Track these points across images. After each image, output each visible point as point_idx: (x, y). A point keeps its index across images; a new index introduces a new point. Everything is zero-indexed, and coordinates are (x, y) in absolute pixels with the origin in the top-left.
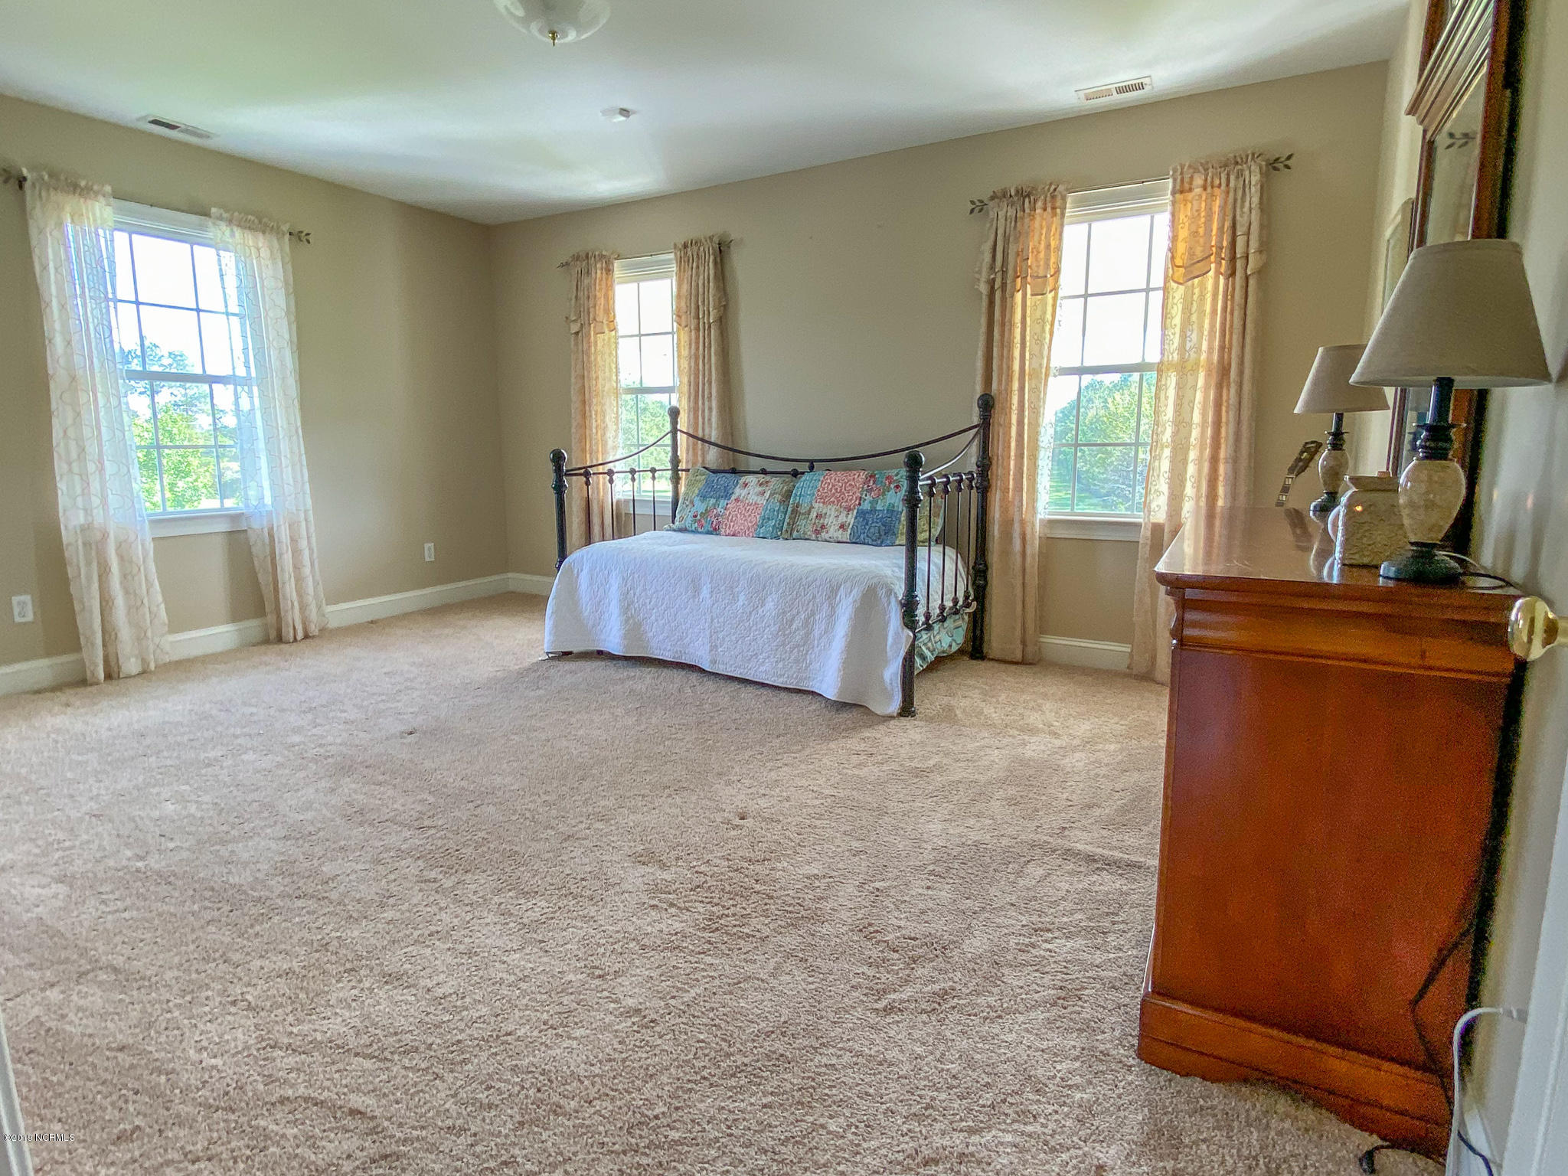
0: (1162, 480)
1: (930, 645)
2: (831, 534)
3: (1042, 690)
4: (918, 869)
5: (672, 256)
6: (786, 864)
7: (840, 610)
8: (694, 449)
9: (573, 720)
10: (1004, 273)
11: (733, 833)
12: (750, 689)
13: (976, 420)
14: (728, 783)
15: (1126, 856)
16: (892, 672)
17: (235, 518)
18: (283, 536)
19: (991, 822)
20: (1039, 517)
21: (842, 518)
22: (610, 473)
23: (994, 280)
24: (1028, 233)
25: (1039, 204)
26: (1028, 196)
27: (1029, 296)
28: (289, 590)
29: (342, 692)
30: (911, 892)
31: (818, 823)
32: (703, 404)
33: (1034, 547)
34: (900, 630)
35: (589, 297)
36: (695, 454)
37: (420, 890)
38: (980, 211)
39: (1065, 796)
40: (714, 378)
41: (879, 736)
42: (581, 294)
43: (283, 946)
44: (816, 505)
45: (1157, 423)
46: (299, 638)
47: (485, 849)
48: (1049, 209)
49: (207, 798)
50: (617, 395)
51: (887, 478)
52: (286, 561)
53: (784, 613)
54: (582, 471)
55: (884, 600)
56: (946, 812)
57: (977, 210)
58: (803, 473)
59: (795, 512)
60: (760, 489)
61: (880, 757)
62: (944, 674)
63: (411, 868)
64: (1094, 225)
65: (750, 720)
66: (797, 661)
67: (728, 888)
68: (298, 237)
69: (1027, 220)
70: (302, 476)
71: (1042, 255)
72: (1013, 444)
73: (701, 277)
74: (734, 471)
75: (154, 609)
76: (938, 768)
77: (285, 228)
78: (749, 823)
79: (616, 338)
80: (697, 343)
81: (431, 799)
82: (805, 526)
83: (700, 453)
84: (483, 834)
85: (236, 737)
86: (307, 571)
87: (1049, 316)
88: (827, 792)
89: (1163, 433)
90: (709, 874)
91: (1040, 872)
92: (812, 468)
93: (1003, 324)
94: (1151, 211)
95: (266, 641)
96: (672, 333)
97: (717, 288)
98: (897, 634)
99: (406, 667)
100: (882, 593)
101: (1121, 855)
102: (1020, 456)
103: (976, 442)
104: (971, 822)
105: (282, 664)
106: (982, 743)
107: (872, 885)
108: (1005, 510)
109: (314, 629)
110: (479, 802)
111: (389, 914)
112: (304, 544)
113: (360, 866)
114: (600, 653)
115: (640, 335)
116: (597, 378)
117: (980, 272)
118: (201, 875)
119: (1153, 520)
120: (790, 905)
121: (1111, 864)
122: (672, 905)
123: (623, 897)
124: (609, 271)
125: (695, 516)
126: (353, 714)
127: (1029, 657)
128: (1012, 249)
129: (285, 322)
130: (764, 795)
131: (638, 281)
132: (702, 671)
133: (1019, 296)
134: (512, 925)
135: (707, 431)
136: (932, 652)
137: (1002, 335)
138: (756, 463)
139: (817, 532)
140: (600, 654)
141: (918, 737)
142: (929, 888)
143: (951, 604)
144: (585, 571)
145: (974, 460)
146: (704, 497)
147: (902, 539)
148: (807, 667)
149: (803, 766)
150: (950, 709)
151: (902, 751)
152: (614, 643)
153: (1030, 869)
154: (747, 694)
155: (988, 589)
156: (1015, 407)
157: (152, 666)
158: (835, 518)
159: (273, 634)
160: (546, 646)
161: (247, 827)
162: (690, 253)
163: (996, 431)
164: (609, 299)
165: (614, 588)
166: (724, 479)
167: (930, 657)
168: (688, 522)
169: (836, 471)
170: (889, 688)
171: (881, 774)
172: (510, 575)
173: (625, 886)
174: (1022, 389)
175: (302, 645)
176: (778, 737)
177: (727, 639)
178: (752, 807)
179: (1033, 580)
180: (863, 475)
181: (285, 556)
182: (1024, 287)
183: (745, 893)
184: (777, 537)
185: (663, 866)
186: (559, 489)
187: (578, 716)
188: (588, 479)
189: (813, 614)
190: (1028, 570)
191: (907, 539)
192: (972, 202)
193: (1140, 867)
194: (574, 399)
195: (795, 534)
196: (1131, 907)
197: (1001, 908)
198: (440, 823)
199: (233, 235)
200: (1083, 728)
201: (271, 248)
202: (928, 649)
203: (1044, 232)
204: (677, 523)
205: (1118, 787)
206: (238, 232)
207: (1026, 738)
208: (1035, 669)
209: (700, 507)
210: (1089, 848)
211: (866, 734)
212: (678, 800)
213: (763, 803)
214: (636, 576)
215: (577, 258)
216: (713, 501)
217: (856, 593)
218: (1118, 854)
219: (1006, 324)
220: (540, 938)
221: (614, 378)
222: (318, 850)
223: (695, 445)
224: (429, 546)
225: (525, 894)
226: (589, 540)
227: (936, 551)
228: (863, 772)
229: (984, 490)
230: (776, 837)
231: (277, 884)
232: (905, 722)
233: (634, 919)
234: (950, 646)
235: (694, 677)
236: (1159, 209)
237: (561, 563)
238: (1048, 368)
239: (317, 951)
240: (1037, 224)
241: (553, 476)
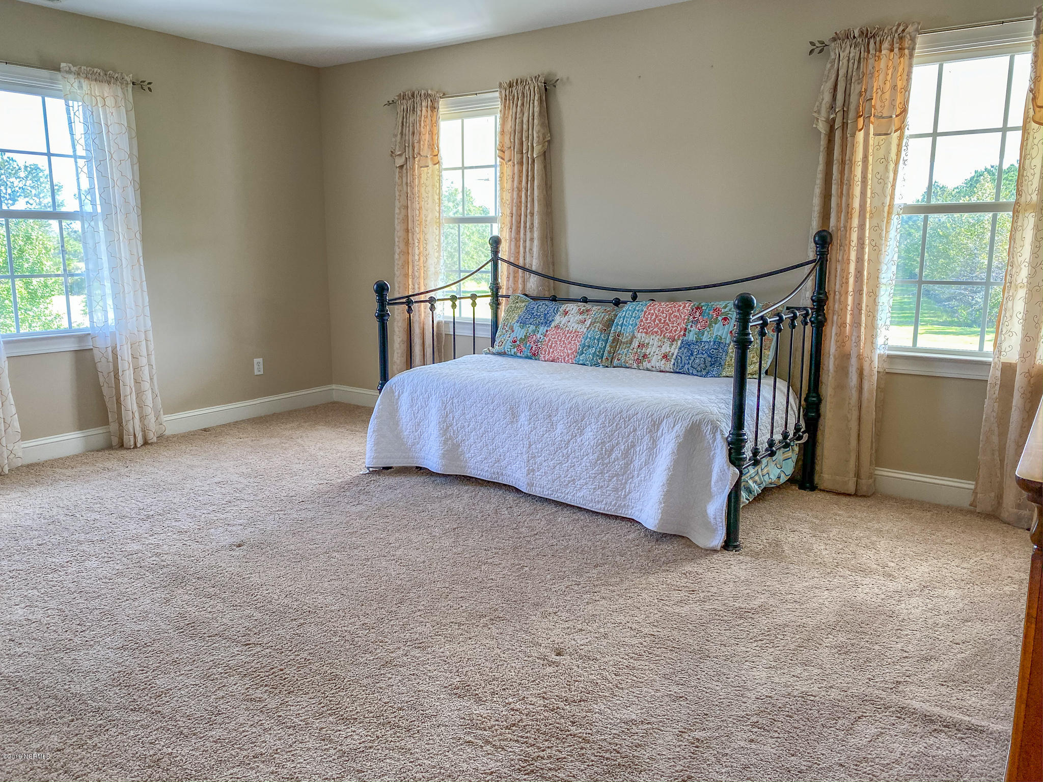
0: (1015, 320)
1: (757, 478)
2: (653, 363)
3: (876, 526)
4: (741, 719)
5: (497, 94)
6: (603, 707)
7: (662, 444)
8: (515, 277)
9: (392, 539)
10: (845, 113)
11: (549, 670)
12: (567, 512)
13: (811, 255)
14: (545, 615)
15: (967, 718)
16: (716, 508)
17: (83, 337)
18: (125, 354)
19: (820, 671)
20: (878, 352)
21: (666, 348)
22: (432, 301)
23: (834, 120)
24: (872, 74)
25: (886, 45)
26: (874, 36)
27: (871, 135)
28: (130, 403)
29: (176, 500)
30: (733, 745)
31: (636, 664)
32: (525, 234)
33: (871, 383)
34: (726, 468)
35: (413, 133)
36: (515, 281)
37: (247, 709)
38: (821, 51)
39: (899, 646)
40: (536, 209)
41: (701, 571)
42: (406, 131)
43: (119, 760)
44: (639, 335)
45: (1011, 264)
46: (139, 445)
47: (307, 671)
48: (896, 50)
49: (53, 604)
50: (440, 225)
51: (715, 310)
52: (127, 378)
53: (603, 443)
54: (404, 300)
55: (709, 436)
56: (771, 658)
57: (817, 50)
58: (625, 303)
59: (616, 340)
60: (581, 317)
61: (702, 595)
62: (772, 504)
63: (237, 685)
64: (947, 66)
65: (566, 547)
66: (616, 490)
67: (543, 729)
68: (141, 86)
69: (871, 61)
70: (143, 302)
71: (887, 95)
72: (851, 280)
73: (526, 115)
74: (554, 299)
75: (8, 420)
76: (763, 609)
77: (129, 79)
78: (565, 660)
79: (440, 171)
80: (520, 177)
81: (257, 615)
82: (626, 354)
83: (520, 281)
84: (305, 655)
85: (80, 543)
86: (146, 386)
87: (893, 155)
88: (646, 631)
89: (1018, 273)
90: (526, 712)
91: (873, 730)
92: (634, 298)
93: (843, 162)
94: (1012, 52)
95: (109, 447)
96: (495, 166)
97: (542, 125)
98: (722, 472)
99: (235, 478)
100: (707, 429)
101: (961, 717)
102: (859, 292)
103: (812, 277)
104: (799, 670)
105: (123, 471)
106: (811, 582)
107: (692, 734)
108: (841, 344)
109: (152, 438)
110: (302, 621)
111: (216, 733)
112: (144, 361)
113: (190, 681)
114: (419, 468)
115: (463, 168)
116: (420, 208)
117: (819, 112)
118: (46, 682)
119: (1004, 359)
120: (607, 751)
121: (950, 726)
122: (487, 742)
123: (439, 730)
124: (434, 108)
125: (515, 342)
126: (187, 524)
127: (864, 489)
128: (855, 89)
129: (128, 163)
130: (581, 630)
131: (462, 118)
132: (518, 491)
133: (860, 136)
134: (332, 751)
135: (528, 260)
136: (759, 485)
137: (842, 172)
138: (576, 292)
139: (639, 361)
140: (420, 470)
141: (743, 575)
142: (752, 741)
143: (781, 437)
144: (406, 394)
145: (809, 294)
146: (523, 323)
147: (731, 371)
148: (625, 496)
149: (621, 601)
150: (777, 544)
151: (726, 588)
152: (433, 460)
153: (860, 726)
154: (563, 517)
155: (821, 421)
156: (854, 243)
157: (6, 470)
158: (657, 347)
159: (115, 441)
160: (367, 461)
161: (89, 635)
162: (515, 92)
163: (833, 267)
164: (434, 134)
165: (434, 411)
166: (543, 307)
167: (757, 489)
168: (507, 347)
169: (660, 301)
170: (712, 521)
171: (704, 613)
172: (334, 387)
173: (442, 719)
174: (862, 227)
175: (141, 452)
176: (596, 566)
177: (545, 464)
178: (569, 643)
179: (870, 415)
180: (689, 306)
181: (127, 372)
182: (866, 127)
183: (561, 734)
184: (597, 365)
185: (479, 700)
186: (382, 317)
187: (397, 535)
188: (410, 307)
189: (633, 446)
190: (864, 404)
191: (736, 371)
192: (812, 43)
193: (982, 732)
194: (398, 227)
195: (616, 362)
196: (972, 776)
197: (830, 769)
198: (265, 641)
199: (80, 87)
200: (921, 570)
201: (115, 97)
202: (755, 482)
203: (890, 72)
204: (496, 347)
205: (959, 638)
206: (85, 83)
207: (859, 579)
208: (870, 502)
209: (519, 333)
210: (926, 707)
211: (688, 568)
212: (495, 631)
213: (580, 639)
214: (455, 401)
215: (403, 97)
216: (532, 327)
217: (680, 428)
218: (957, 716)
219: (846, 163)
220: (359, 767)
221: (437, 208)
222: (153, 662)
223: (515, 273)
224: (258, 361)
225: (344, 720)
226: (409, 364)
227: (767, 382)
228: (684, 610)
229: (819, 326)
230: (592, 677)
231: (115, 696)
232: (729, 555)
233: (450, 754)
234: (779, 478)
235: (511, 497)
236: (1021, 49)
237: (383, 385)
238: (891, 206)
239: (149, 767)
240: (883, 64)
241: (376, 306)
